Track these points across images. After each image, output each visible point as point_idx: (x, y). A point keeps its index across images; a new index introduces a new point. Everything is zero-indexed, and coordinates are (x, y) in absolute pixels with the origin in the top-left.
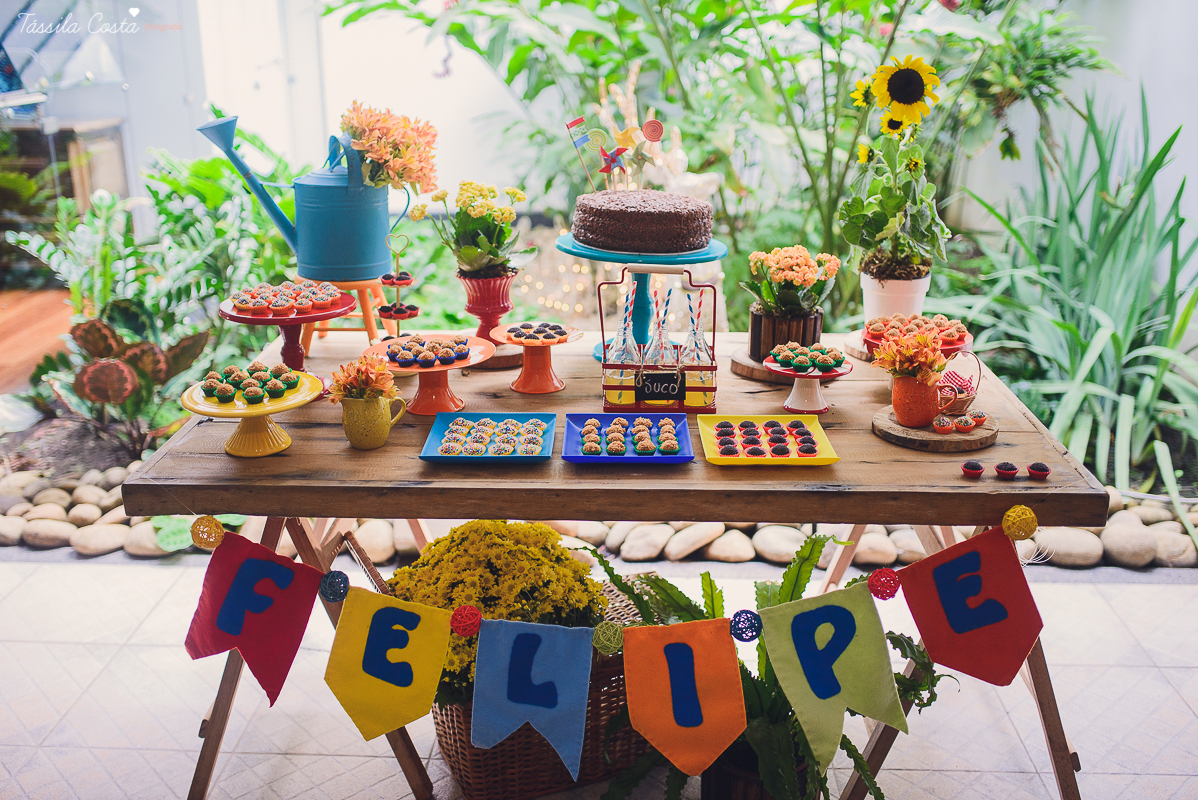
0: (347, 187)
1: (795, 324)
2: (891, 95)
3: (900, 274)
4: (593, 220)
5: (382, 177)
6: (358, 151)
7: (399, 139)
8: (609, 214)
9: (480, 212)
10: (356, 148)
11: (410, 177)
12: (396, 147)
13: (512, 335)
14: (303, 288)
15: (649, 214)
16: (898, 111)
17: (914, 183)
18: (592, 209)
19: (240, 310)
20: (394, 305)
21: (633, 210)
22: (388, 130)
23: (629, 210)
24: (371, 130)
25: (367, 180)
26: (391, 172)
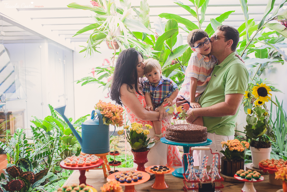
0: (98, 125)
1: (238, 163)
2: (258, 94)
3: (264, 146)
4: (174, 133)
5: (110, 122)
6: (102, 115)
7: (114, 110)
8: (179, 131)
9: (140, 132)
10: (102, 113)
11: (117, 122)
12: (113, 113)
13: (153, 170)
14: (86, 157)
15: (191, 131)
16: (261, 99)
17: (266, 119)
18: (173, 130)
19: (67, 165)
20: (113, 161)
21: (186, 130)
22: (111, 108)
23: (185, 130)
24: (106, 108)
25: (105, 123)
26: (112, 121)
